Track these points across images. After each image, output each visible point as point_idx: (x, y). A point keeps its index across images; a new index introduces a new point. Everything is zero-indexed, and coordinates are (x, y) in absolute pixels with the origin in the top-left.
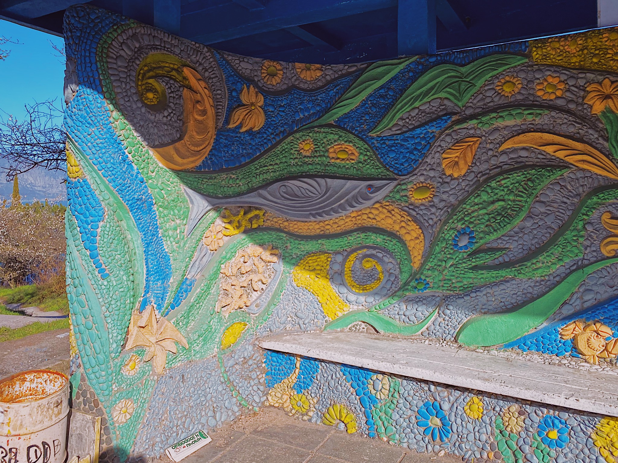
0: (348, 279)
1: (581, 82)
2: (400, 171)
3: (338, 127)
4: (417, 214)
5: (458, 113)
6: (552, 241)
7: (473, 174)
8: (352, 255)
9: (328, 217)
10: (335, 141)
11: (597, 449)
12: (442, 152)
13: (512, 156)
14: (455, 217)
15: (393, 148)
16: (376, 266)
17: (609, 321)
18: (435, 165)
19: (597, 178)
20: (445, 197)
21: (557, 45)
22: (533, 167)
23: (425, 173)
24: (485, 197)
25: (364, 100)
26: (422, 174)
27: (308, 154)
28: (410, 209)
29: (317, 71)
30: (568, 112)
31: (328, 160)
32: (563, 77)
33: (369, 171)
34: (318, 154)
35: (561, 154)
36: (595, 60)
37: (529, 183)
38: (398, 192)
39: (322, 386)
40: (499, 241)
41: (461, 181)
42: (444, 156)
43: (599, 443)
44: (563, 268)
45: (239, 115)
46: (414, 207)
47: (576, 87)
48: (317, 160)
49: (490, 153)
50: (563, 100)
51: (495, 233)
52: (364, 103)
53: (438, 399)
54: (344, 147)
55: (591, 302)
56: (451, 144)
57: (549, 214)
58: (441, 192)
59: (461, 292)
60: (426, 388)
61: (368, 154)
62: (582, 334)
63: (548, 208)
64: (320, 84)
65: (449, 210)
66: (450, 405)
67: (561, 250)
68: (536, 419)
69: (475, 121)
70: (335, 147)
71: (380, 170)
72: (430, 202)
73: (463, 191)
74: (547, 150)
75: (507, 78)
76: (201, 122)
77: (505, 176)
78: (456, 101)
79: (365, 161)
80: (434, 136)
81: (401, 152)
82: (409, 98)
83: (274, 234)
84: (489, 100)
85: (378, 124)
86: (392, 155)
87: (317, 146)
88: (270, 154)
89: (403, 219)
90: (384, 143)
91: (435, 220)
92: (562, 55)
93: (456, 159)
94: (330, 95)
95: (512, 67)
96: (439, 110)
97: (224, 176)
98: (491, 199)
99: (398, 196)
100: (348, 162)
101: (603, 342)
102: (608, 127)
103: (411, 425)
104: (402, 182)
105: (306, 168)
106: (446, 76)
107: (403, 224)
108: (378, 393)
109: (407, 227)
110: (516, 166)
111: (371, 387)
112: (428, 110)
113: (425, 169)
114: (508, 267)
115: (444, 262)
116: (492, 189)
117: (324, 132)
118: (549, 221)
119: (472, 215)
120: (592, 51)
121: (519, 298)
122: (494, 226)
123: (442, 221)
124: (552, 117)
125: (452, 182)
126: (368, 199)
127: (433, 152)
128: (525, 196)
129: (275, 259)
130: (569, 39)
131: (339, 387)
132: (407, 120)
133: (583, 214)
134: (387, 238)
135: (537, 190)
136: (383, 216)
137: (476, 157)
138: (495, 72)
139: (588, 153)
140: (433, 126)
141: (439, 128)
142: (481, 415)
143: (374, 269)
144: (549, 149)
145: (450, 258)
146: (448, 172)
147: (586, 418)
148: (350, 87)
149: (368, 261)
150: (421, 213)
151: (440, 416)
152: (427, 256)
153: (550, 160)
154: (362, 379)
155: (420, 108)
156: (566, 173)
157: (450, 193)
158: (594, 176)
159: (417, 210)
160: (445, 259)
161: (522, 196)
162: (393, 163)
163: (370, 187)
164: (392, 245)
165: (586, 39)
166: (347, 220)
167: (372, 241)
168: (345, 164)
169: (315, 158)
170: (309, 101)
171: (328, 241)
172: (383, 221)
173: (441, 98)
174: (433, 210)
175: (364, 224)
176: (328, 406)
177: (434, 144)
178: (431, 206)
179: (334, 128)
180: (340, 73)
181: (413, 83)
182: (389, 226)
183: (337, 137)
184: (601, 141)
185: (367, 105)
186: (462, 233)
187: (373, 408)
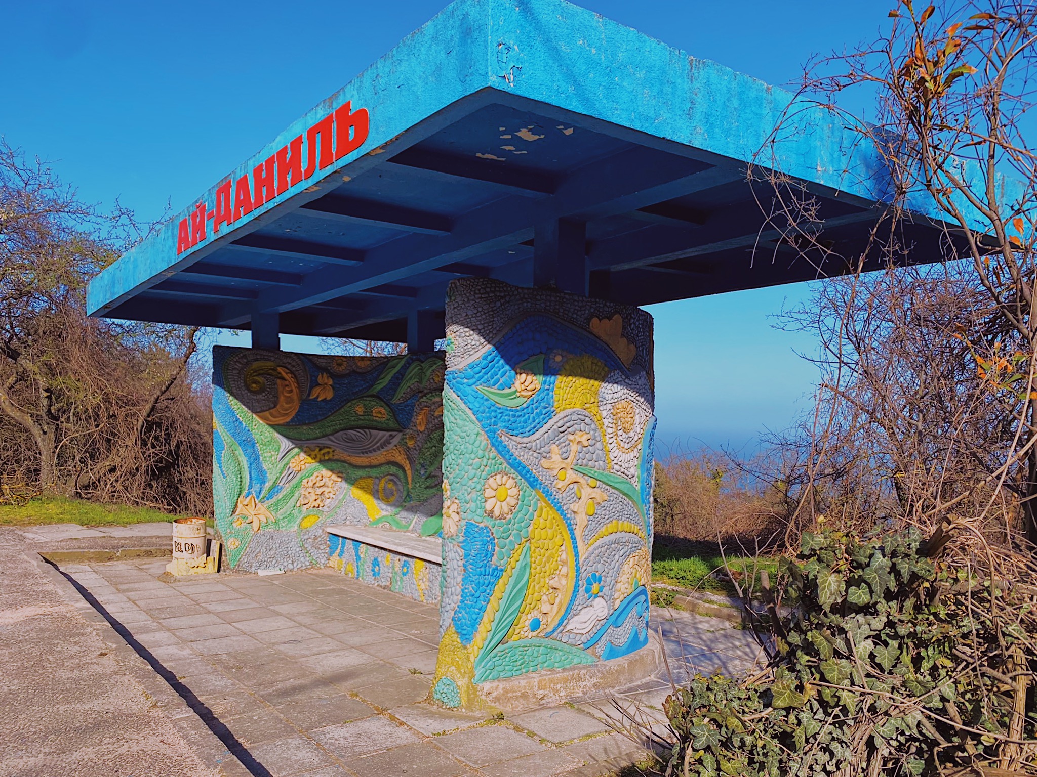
0: (381, 495)
2: (403, 426)
3: (377, 396)
4: (410, 454)
5: (422, 391)
7: (427, 430)
8: (383, 480)
10: (378, 406)
12: (417, 415)
15: (401, 412)
16: (394, 487)
18: (415, 423)
20: (418, 443)
24: (429, 444)
25: (390, 380)
26: (411, 429)
27: (361, 414)
29: (368, 361)
31: (372, 418)
33: (390, 425)
34: (366, 414)
38: (402, 439)
41: (423, 434)
42: (417, 418)
45: (316, 391)
46: (408, 449)
48: (366, 417)
53: (380, 557)
54: (380, 410)
56: (419, 411)
59: (422, 503)
60: (377, 551)
61: (391, 415)
64: (369, 369)
65: (419, 452)
66: (383, 560)
68: (402, 563)
70: (376, 410)
71: (395, 425)
72: (414, 446)
76: (289, 397)
79: (389, 419)
80: (414, 405)
81: (404, 414)
83: (339, 464)
85: (394, 396)
86: (400, 416)
87: (366, 409)
88: (337, 413)
89: (404, 456)
90: (397, 408)
91: (416, 457)
93: (421, 420)
99: (402, 442)
100: (382, 419)
103: (370, 571)
104: (405, 433)
105: (360, 422)
107: (405, 460)
108: (361, 554)
111: (359, 551)
113: (412, 426)
115: (416, 484)
116: (432, 439)
117: (369, 400)
126: (390, 443)
127: (414, 415)
129: (340, 480)
131: (351, 552)
132: (405, 394)
134: (398, 469)
136: (398, 455)
141: (416, 400)
142: (389, 563)
143: (392, 489)
145: (418, 481)
146: (419, 428)
147: (413, 560)
148: (382, 372)
149: (390, 483)
151: (378, 565)
152: (412, 480)
154: (357, 546)
155: (411, 387)
159: (410, 451)
162: (400, 421)
164: (400, 473)
166: (381, 457)
167: (392, 470)
168: (380, 421)
170: (361, 380)
171: (371, 469)
172: (396, 457)
174: (415, 452)
175: (389, 460)
177: (414, 410)
178: (414, 449)
179: (374, 398)
182: (399, 461)
183: (375, 403)
185: (391, 384)
186: (422, 466)
187: (360, 563)
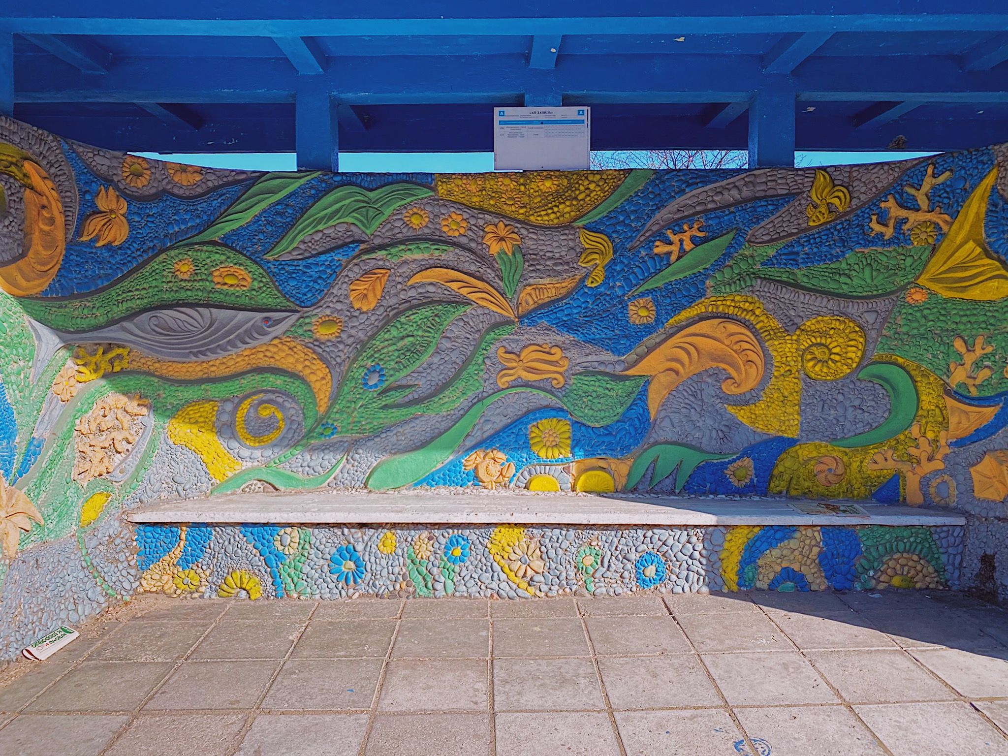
0: (240, 429)
1: (481, 222)
2: (303, 302)
3: (225, 245)
4: (324, 351)
5: (366, 241)
6: (457, 376)
7: (382, 309)
8: (246, 402)
9: (213, 356)
10: (221, 263)
11: (491, 557)
12: (350, 282)
13: (420, 290)
14: (364, 354)
15: (294, 275)
16: (276, 413)
17: (503, 448)
18: (342, 297)
19: (494, 315)
20: (353, 332)
21: (460, 183)
22: (440, 302)
23: (331, 305)
24: (394, 332)
25: (256, 215)
26: (328, 307)
27: (186, 277)
28: (315, 345)
29: (195, 175)
30: (470, 250)
31: (212, 285)
32: (466, 216)
33: (265, 301)
34: (200, 278)
35: (464, 291)
36: (492, 202)
37: (437, 319)
38: (300, 326)
39: (217, 554)
40: (409, 378)
41: (370, 315)
42: (352, 287)
43: (493, 551)
44: (466, 402)
45: (95, 225)
46: (319, 343)
47: (476, 227)
48: (198, 285)
49: (399, 286)
50: (465, 238)
51: (405, 370)
52: (256, 220)
53: (352, 541)
54: (232, 270)
55: (489, 431)
56: (359, 275)
57: (454, 350)
58: (350, 326)
59: (371, 434)
60: (339, 533)
61: (264, 280)
62: (482, 462)
63: (454, 343)
64: (199, 190)
65: (358, 346)
66: (364, 545)
67: (464, 384)
68: (443, 541)
69: (384, 252)
70: (222, 270)
71: (278, 300)
72: (337, 337)
73: (372, 326)
74: (452, 287)
75: (415, 210)
76: (47, 234)
77: (414, 311)
78: (363, 228)
79: (260, 288)
80: (340, 265)
81: (304, 280)
82: (312, 219)
83: (143, 379)
84: (397, 231)
85: (275, 246)
86: (293, 283)
87: (198, 268)
88: (135, 275)
89: (306, 357)
90: (283, 269)
91: (343, 357)
92: (464, 193)
93: (365, 292)
94: (213, 205)
95: (419, 199)
96: (345, 236)
97: (77, 303)
98: (401, 335)
99: (300, 331)
100: (238, 289)
101: (499, 468)
102: (503, 268)
103: (324, 574)
104: (306, 315)
105: (183, 295)
106: (353, 199)
107: (307, 363)
108: (286, 548)
109: (313, 366)
110: (424, 301)
111: (277, 544)
112: (333, 235)
113: (332, 301)
114: (417, 404)
115: (353, 403)
116: (402, 324)
117: (207, 251)
118: (454, 356)
119: (382, 352)
120: (490, 193)
121: (427, 435)
122: (403, 362)
123: (351, 359)
124: (457, 254)
125: (361, 316)
126: (264, 334)
127: (340, 283)
128: (433, 331)
129: (145, 411)
130: (470, 178)
131: (239, 551)
132: (310, 244)
133: (483, 349)
134: (289, 380)
135: (444, 326)
136: (283, 354)
137: (386, 290)
138: (403, 202)
139: (487, 291)
140: (339, 253)
141: (346, 257)
142: (394, 548)
143: (272, 417)
144: (454, 286)
145: (359, 398)
146: (357, 305)
147: (483, 530)
148: (239, 198)
149: (265, 408)
150: (327, 349)
151: (354, 559)
152: (334, 398)
153: (455, 296)
154: (267, 537)
155: (325, 232)
156: (469, 309)
157: (359, 328)
158: (492, 313)
159: (323, 347)
160: (355, 400)
161: (430, 332)
162: (294, 292)
163: (267, 319)
164: (294, 387)
165: (485, 181)
166: (238, 360)
167: (270, 383)
168: (234, 292)
169: (196, 283)
170: (186, 211)
171: (214, 385)
172: (283, 359)
173: (347, 223)
174: (341, 347)
175: (259, 365)
176: (225, 575)
177: (341, 273)
178: (339, 342)
179: (219, 246)
180: (225, 179)
181: (316, 202)
182: (290, 365)
183: (223, 258)
184: (497, 280)
185: (260, 222)
186: (372, 371)
187: (281, 566)
